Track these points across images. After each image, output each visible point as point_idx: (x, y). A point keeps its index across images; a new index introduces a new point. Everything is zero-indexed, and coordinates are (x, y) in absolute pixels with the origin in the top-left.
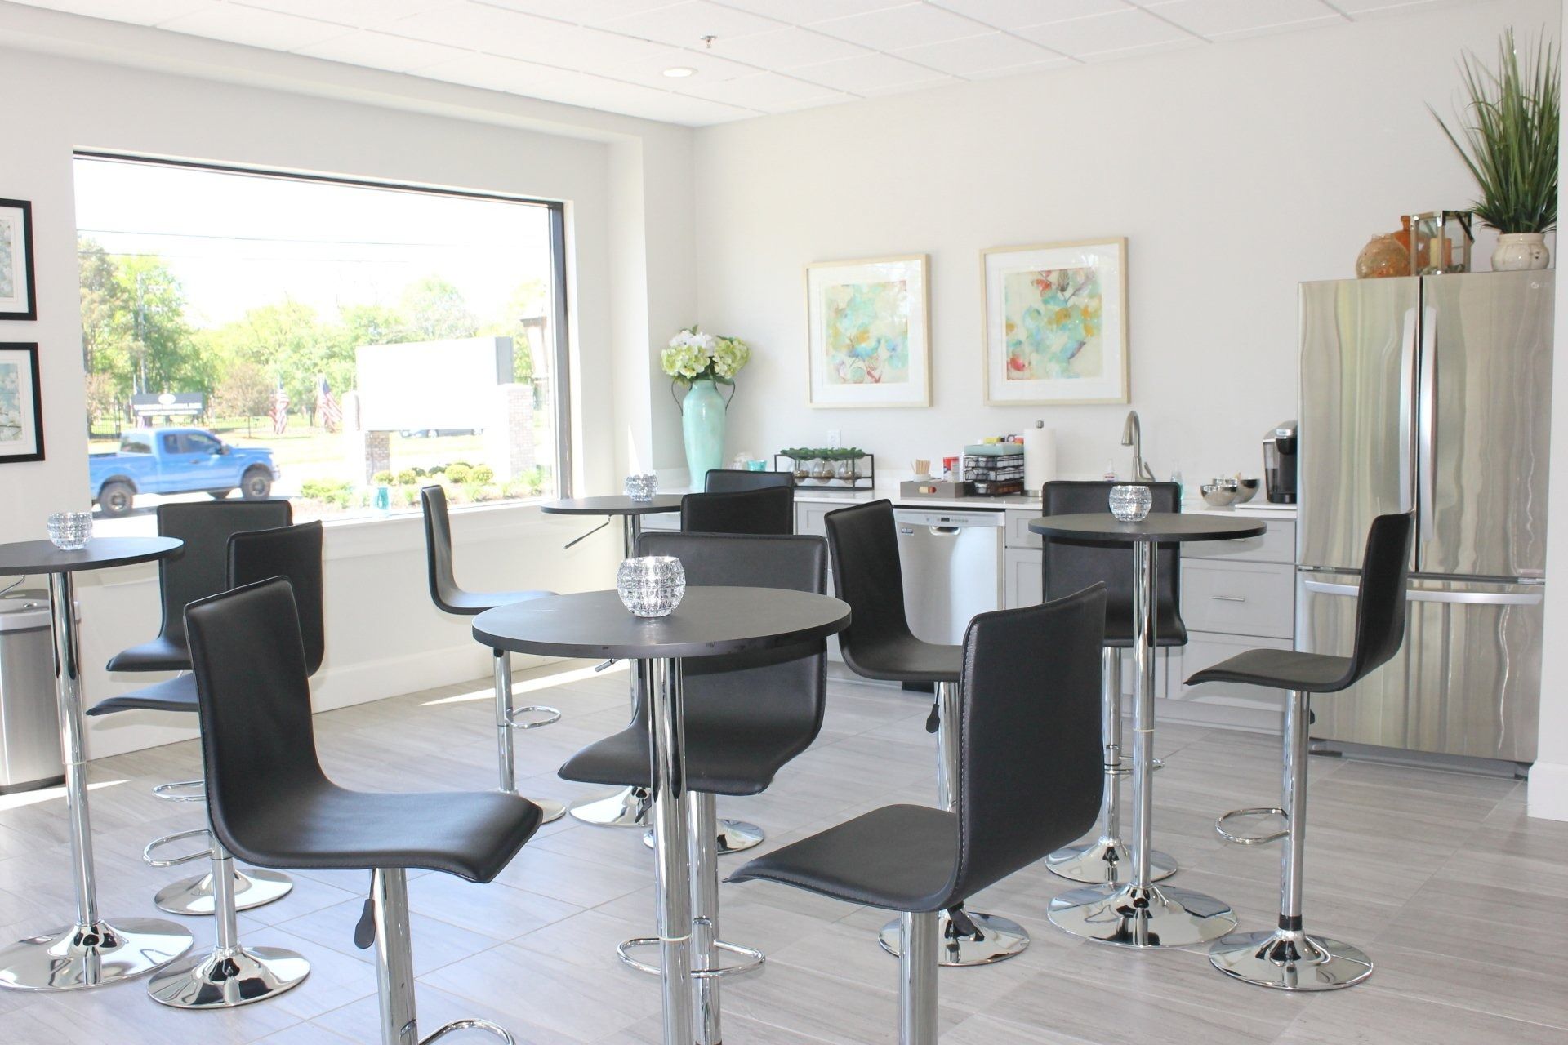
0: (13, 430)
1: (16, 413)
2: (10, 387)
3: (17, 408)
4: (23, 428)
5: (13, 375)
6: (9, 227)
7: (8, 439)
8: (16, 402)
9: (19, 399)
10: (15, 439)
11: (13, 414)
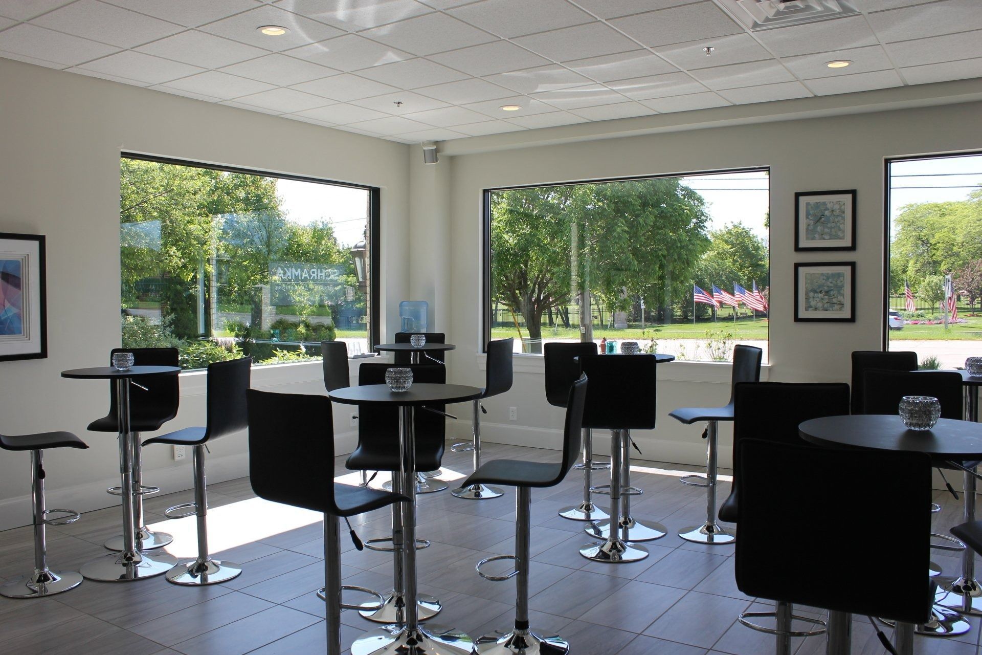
0: (840, 306)
1: (842, 297)
2: (840, 284)
3: (843, 295)
4: (845, 305)
5: (842, 279)
6: (844, 204)
7: (837, 310)
8: (842, 292)
9: (844, 290)
10: (840, 311)
11: (840, 298)
